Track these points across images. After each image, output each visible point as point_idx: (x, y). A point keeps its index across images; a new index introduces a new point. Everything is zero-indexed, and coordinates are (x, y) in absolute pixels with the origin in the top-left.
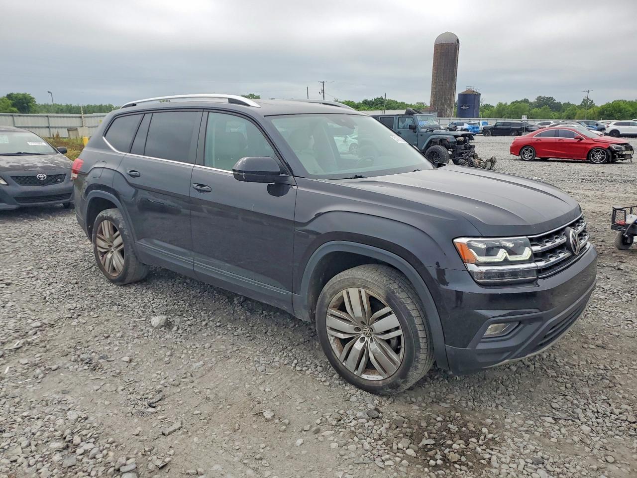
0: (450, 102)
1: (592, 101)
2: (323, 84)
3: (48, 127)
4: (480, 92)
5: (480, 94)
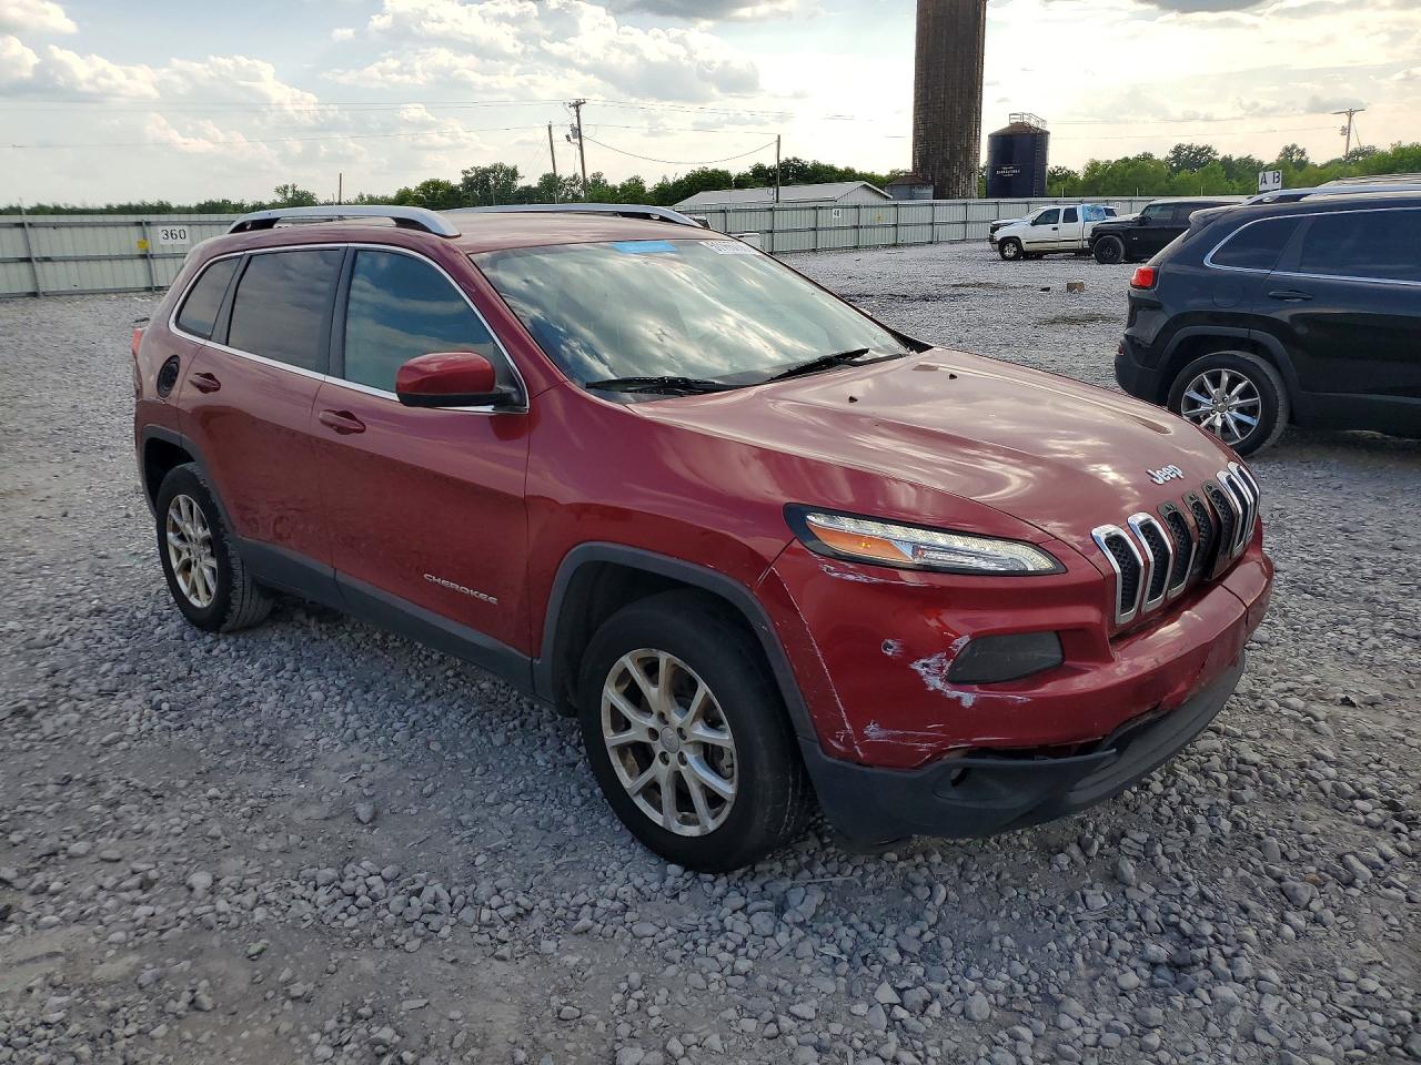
0: (967, 158)
1: (1303, 153)
2: (578, 111)
3: (28, 260)
4: (1047, 129)
5: (1048, 133)
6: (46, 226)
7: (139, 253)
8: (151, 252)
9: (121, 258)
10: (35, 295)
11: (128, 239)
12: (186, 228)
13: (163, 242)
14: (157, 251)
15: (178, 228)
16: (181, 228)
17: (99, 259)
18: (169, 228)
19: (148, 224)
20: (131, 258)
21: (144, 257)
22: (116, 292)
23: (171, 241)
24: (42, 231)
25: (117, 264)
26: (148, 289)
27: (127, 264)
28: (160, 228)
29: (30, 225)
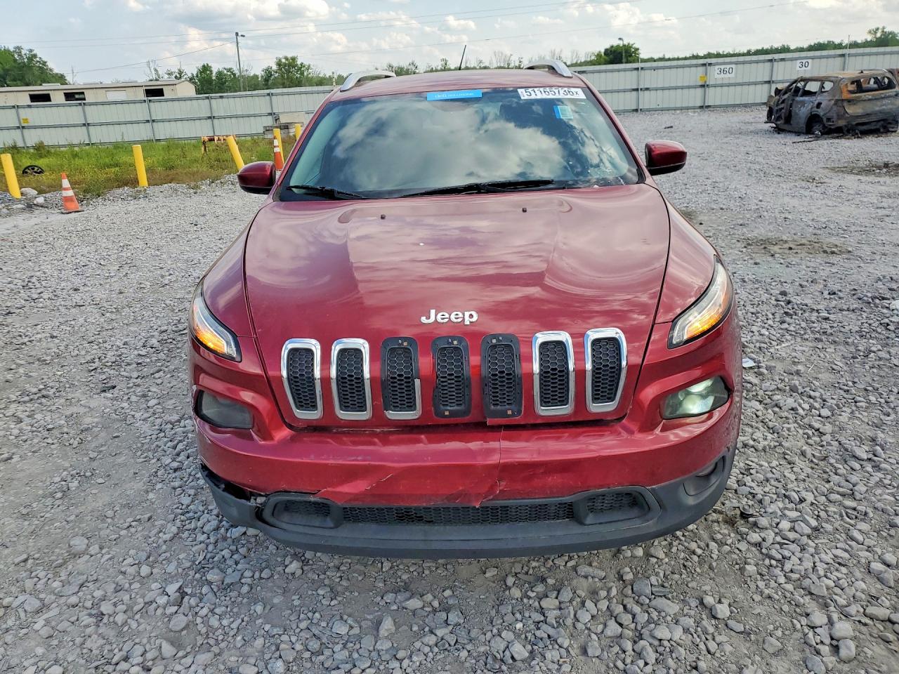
6: (650, 69)
7: (700, 84)
8: (708, 83)
9: (689, 87)
10: (636, 110)
11: (695, 76)
12: (733, 66)
13: (717, 76)
14: (711, 83)
15: (728, 66)
16: (731, 66)
17: (676, 88)
18: (722, 67)
19: (710, 64)
20: (695, 87)
21: (703, 86)
22: (681, 109)
23: (722, 75)
24: (648, 72)
25: (686, 91)
26: (701, 107)
27: (692, 90)
28: (717, 67)
29: (642, 69)
